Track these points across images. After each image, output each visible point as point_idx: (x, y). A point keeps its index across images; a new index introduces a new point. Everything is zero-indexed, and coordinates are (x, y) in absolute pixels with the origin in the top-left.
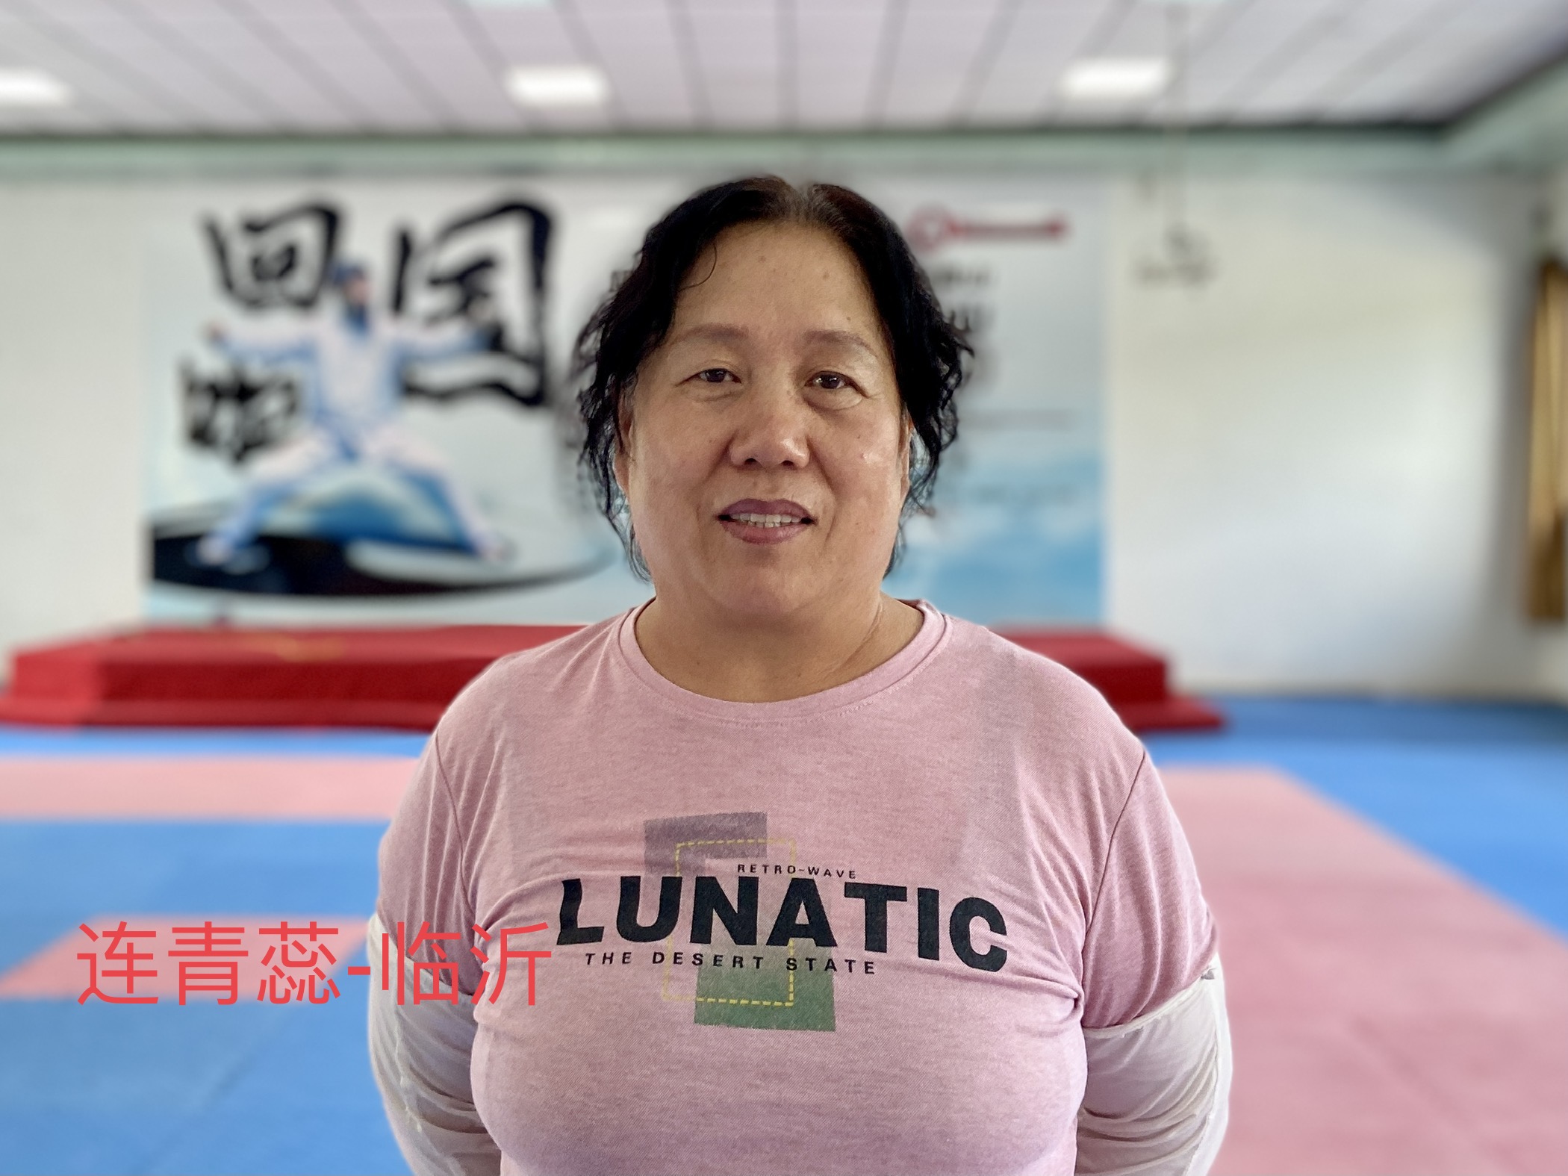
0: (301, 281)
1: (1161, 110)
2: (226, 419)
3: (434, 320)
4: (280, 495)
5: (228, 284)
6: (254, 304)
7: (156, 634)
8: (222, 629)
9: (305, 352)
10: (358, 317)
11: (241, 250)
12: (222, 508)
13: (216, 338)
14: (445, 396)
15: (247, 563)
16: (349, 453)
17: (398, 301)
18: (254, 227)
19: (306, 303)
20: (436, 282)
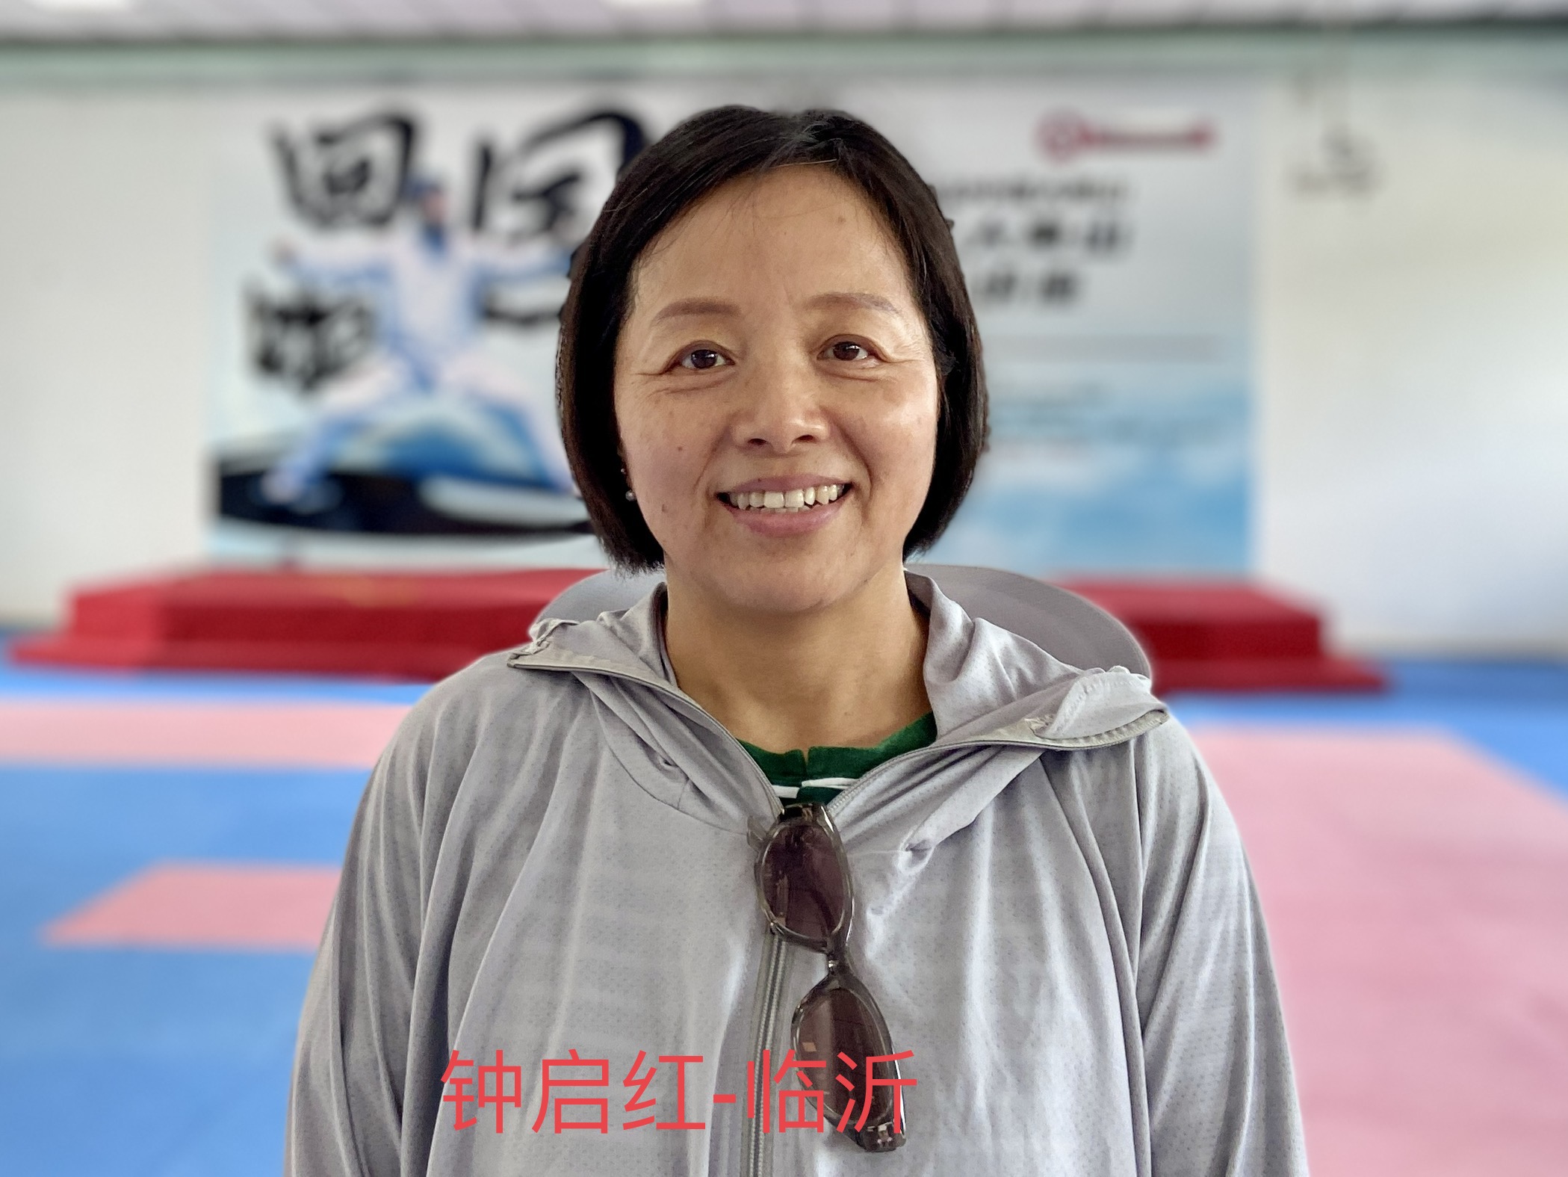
0: (377, 194)
2: (295, 346)
3: (517, 238)
5: (298, 199)
6: (324, 219)
7: (220, 577)
8: (289, 571)
9: (379, 274)
10: (435, 235)
11: (313, 164)
13: (285, 258)
14: (528, 321)
15: (317, 501)
16: (423, 381)
17: (478, 218)
18: (327, 139)
19: (380, 221)
20: (520, 197)
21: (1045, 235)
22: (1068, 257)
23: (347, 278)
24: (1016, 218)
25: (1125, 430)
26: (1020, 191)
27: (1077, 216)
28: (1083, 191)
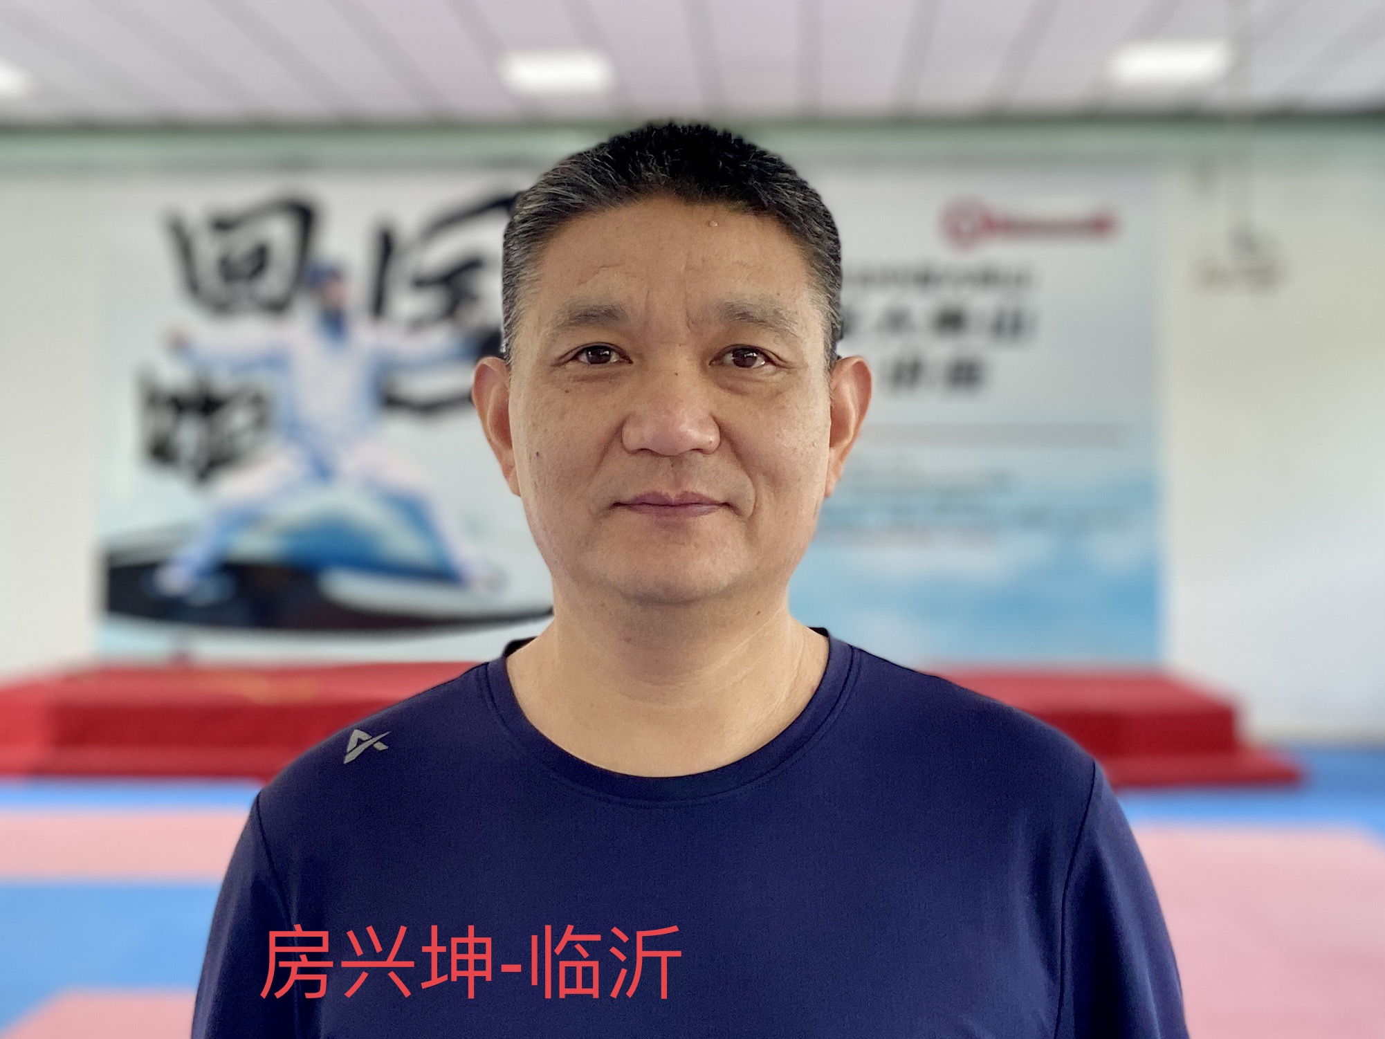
0: (274, 282)
1: (1223, 96)
2: (189, 435)
3: (417, 325)
4: (247, 518)
5: (193, 286)
6: (221, 308)
7: (109, 673)
8: (182, 668)
9: (276, 361)
11: (208, 249)
12: (183, 532)
13: (179, 345)
14: (430, 409)
15: (210, 592)
16: (322, 471)
17: (378, 304)
18: (223, 225)
19: (277, 308)
20: (421, 283)
21: (951, 321)
22: (973, 344)
23: (245, 366)
24: (922, 305)
25: (1033, 519)
26: (925, 278)
27: (982, 303)
28: (987, 278)
